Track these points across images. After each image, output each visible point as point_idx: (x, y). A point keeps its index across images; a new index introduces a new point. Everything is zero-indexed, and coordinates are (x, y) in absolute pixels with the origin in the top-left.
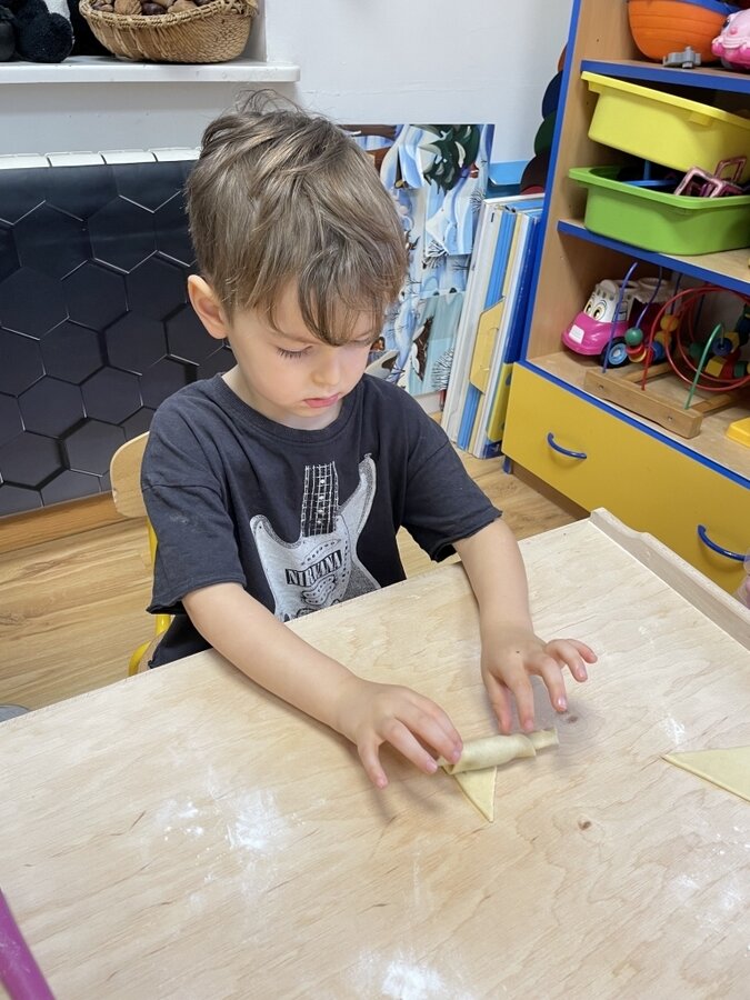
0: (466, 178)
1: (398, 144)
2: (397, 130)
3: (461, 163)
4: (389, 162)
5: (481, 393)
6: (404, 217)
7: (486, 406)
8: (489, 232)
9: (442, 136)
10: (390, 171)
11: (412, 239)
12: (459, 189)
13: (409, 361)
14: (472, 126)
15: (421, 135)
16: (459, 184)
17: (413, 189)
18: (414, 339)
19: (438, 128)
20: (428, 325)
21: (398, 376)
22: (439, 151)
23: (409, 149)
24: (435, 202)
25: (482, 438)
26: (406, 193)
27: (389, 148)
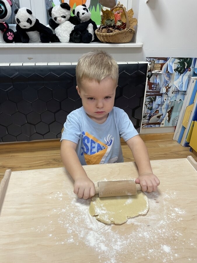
0: (187, 71)
1: (168, 62)
2: (168, 59)
3: (186, 67)
4: (164, 67)
5: (185, 128)
6: (167, 80)
7: (186, 131)
8: (192, 85)
9: (181, 60)
10: (165, 70)
11: (169, 86)
12: (186, 73)
13: (165, 117)
14: (190, 58)
15: (175, 60)
16: (184, 73)
17: (171, 73)
18: (168, 111)
19: (180, 59)
20: (172, 108)
21: (162, 120)
22: (179, 64)
23: (171, 63)
24: (177, 77)
25: (184, 141)
26: (169, 74)
27: (165, 63)
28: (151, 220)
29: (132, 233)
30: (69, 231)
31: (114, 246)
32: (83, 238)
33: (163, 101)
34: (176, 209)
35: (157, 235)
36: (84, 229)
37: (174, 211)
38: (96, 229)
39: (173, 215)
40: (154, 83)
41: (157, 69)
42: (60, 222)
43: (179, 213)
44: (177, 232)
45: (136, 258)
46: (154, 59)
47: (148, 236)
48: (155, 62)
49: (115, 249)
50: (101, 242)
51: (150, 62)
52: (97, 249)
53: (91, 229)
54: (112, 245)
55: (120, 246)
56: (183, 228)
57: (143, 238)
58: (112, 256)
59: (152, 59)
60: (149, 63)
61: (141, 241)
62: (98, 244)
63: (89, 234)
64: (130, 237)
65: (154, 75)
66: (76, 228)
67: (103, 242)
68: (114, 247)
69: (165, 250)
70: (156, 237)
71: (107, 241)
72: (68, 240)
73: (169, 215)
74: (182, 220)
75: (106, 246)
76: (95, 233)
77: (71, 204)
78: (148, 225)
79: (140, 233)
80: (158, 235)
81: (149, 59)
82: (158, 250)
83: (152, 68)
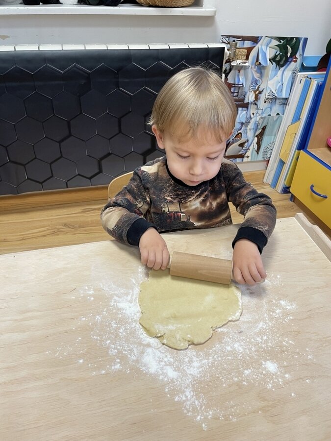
0: (290, 62)
1: (259, 45)
2: (259, 39)
3: (289, 55)
4: (253, 54)
5: (284, 163)
6: (257, 79)
7: (286, 168)
8: (298, 88)
9: (281, 42)
10: (253, 59)
11: (261, 89)
12: (288, 65)
13: (252, 145)
14: (296, 38)
15: (271, 41)
16: (286, 65)
17: (263, 66)
18: (256, 135)
19: (279, 39)
20: (264, 129)
21: (246, 151)
22: (279, 49)
23: (264, 48)
24: (274, 73)
25: (282, 184)
26: (260, 68)
27: (254, 47)
28: (244, 322)
29: (215, 347)
30: (112, 351)
31: (188, 369)
32: (137, 361)
33: (248, 116)
34: (283, 303)
35: (255, 345)
36: (136, 346)
37: (278, 306)
38: (156, 345)
39: (277, 311)
40: (235, 84)
41: (240, 58)
42: (95, 337)
43: (286, 309)
44: (286, 339)
45: (224, 385)
46: (236, 39)
47: (240, 348)
48: (236, 44)
49: (191, 375)
50: (167, 365)
51: (229, 45)
52: (161, 377)
53: (149, 345)
54: (184, 368)
55: (198, 368)
56: (294, 331)
57: (233, 352)
58: (186, 386)
59: (232, 39)
60: (227, 46)
61: (230, 358)
62: (162, 369)
63: (145, 355)
64: (212, 353)
65: (236, 69)
66: (123, 346)
67: (170, 364)
68: (188, 372)
69: (269, 369)
70: (253, 349)
71: (176, 363)
72: (111, 366)
73: (271, 313)
74: (292, 319)
75: (175, 370)
76: (155, 351)
77: (110, 305)
78: (239, 331)
79: (228, 345)
80: (257, 346)
81: (227, 39)
82: (257, 369)
83: (232, 56)
